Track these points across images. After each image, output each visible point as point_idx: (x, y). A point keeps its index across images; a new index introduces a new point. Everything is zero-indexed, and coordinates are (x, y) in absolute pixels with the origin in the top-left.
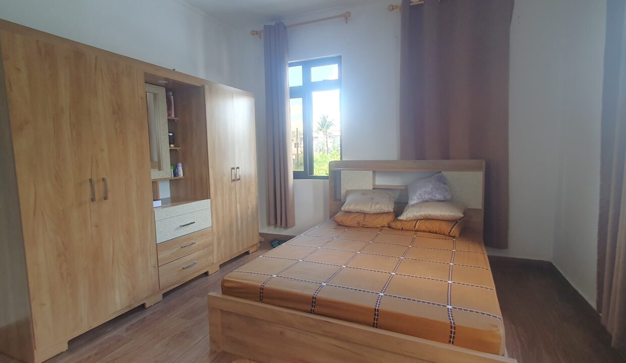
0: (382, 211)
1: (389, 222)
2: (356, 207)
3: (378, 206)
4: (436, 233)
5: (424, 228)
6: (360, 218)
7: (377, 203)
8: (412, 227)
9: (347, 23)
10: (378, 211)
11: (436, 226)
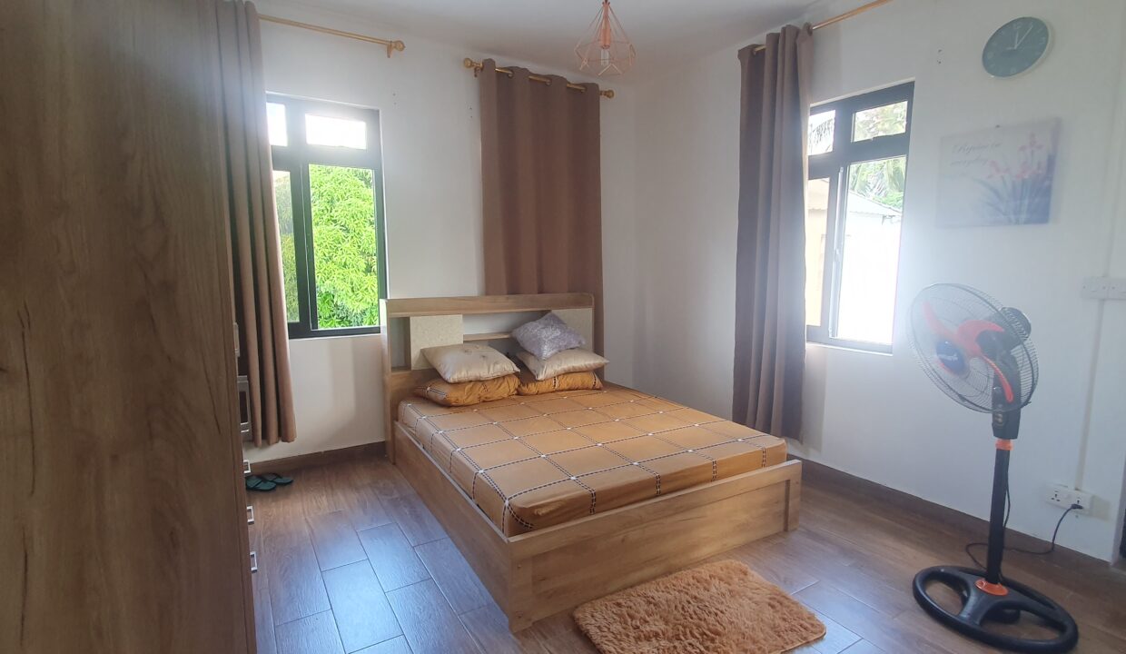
0: (505, 373)
1: (517, 386)
2: (469, 373)
3: (498, 366)
4: (577, 389)
5: (565, 386)
6: (479, 390)
7: (496, 363)
8: (551, 388)
9: (389, 57)
10: (499, 374)
11: (577, 380)
